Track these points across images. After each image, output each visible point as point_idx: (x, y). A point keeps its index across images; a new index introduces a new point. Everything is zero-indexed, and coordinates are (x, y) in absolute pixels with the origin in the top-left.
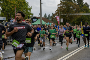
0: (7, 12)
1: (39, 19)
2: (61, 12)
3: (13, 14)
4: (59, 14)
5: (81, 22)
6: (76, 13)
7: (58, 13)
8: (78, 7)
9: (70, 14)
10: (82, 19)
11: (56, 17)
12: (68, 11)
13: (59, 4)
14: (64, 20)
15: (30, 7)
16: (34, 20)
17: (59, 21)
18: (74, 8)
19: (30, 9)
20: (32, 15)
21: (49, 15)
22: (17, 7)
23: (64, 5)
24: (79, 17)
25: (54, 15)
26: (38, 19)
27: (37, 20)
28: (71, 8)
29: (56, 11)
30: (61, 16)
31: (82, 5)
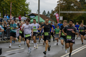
0: (3, 7)
1: (37, 16)
2: (60, 9)
3: (8, 10)
5: (83, 21)
6: (77, 11)
7: (57, 10)
8: (80, 4)
9: (71, 12)
10: (84, 18)
11: (55, 14)
12: (68, 8)
15: (28, 3)
16: (32, 17)
17: (58, 19)
18: (75, 5)
19: (27, 5)
20: (30, 11)
21: (48, 12)
22: (14, 2)
23: (64, 2)
24: (80, 15)
25: (53, 12)
26: (35, 16)
28: (72, 5)
29: (56, 7)
30: (60, 13)
31: (84, 2)
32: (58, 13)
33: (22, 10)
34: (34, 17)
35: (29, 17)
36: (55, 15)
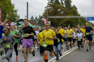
2: (48, 15)
4: (46, 17)
5: (69, 25)
6: (64, 16)
7: (45, 15)
8: (66, 10)
9: (58, 17)
10: (70, 22)
12: (55, 13)
13: (47, 6)
14: (51, 23)
15: (16, 9)
16: (20, 23)
19: (16, 11)
20: (19, 17)
21: (36, 18)
22: (3, 9)
23: (52, 8)
24: (67, 19)
25: (41, 18)
27: (23, 22)
28: (59, 10)
29: (44, 13)
30: (48, 18)
31: (70, 7)
32: (46, 18)
33: (11, 16)
34: (23, 23)
35: (18, 23)
36: (43, 20)
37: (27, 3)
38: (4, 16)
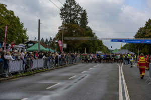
1: (37, 44)
9: (73, 39)
10: (86, 45)
11: (57, 41)
13: (61, 26)
15: (25, 29)
16: (30, 45)
17: (61, 47)
19: (25, 32)
20: (28, 38)
21: (47, 40)
23: (67, 28)
26: (34, 44)
33: (19, 37)
34: (32, 45)
35: (27, 45)
37: (39, 20)
38: (11, 37)
